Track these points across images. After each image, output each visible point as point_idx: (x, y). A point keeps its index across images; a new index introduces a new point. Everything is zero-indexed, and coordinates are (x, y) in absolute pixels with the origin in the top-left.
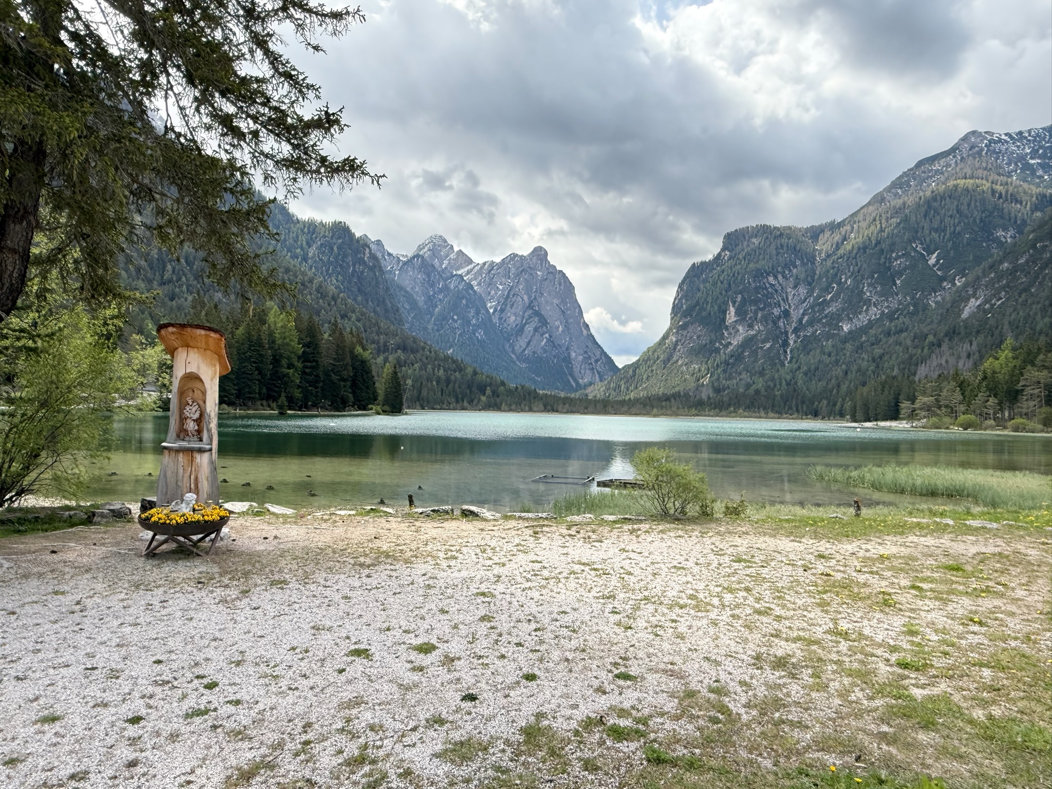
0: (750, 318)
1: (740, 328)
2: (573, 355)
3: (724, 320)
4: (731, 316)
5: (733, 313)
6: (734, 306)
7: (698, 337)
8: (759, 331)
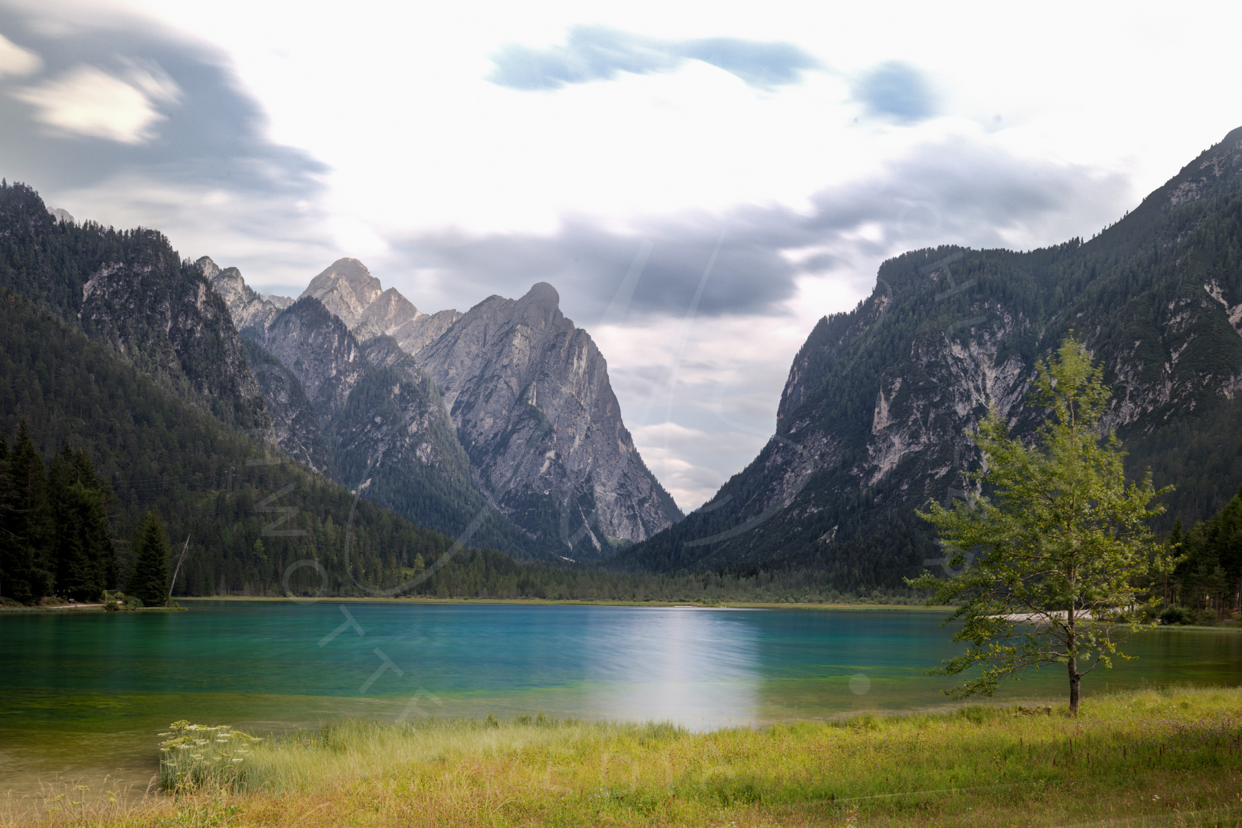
0: (915, 422)
1: (896, 440)
2: (598, 489)
3: (870, 424)
4: (882, 416)
5: (885, 413)
6: (887, 399)
7: (822, 456)
8: (928, 446)
